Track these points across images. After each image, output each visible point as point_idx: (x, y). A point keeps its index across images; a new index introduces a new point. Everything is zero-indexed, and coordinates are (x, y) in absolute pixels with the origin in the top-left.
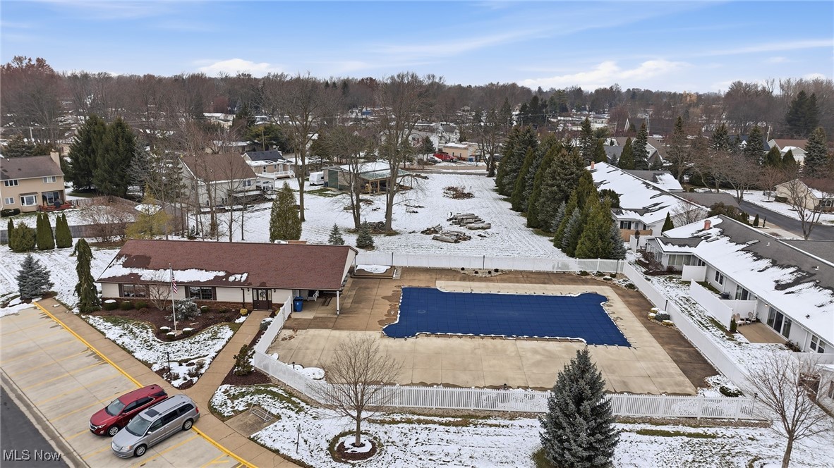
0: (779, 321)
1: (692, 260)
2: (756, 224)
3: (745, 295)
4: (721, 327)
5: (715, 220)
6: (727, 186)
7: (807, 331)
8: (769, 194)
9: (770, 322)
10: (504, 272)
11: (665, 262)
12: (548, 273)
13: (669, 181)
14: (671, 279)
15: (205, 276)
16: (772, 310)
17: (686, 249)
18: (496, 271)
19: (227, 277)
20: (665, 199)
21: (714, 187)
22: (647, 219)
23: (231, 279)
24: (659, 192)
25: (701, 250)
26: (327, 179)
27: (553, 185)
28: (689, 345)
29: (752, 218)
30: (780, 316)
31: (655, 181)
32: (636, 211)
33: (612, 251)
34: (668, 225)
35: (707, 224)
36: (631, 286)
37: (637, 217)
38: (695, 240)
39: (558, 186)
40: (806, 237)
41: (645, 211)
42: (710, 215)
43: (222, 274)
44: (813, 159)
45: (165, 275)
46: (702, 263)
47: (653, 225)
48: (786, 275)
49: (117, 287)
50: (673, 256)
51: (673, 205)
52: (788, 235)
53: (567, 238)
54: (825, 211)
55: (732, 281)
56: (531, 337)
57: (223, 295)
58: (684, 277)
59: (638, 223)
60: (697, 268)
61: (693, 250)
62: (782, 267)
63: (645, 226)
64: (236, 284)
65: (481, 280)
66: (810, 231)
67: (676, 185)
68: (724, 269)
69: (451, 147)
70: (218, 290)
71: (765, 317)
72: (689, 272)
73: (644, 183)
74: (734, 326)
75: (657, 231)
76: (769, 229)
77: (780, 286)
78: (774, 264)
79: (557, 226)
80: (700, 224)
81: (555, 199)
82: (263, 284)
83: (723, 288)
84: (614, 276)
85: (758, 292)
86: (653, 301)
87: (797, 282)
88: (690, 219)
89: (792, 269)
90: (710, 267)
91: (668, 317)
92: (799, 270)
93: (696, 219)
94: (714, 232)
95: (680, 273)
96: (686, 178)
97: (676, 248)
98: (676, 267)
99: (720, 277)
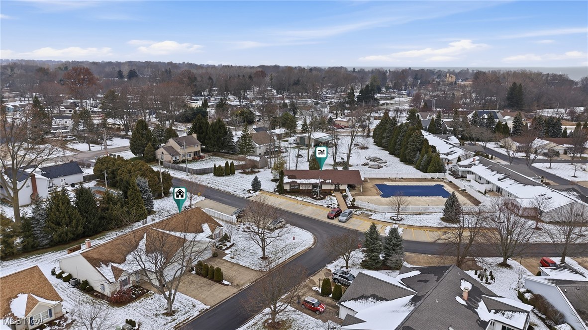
0: (499, 190)
1: (470, 172)
2: (492, 158)
3: (489, 183)
4: (482, 193)
5: (477, 158)
6: (478, 140)
7: (507, 191)
8: (497, 144)
9: (496, 191)
10: (405, 179)
11: (460, 174)
12: (420, 179)
13: (454, 140)
14: (463, 180)
15: (317, 181)
16: (497, 187)
17: (467, 169)
18: (402, 178)
19: (325, 181)
20: (455, 149)
21: (473, 141)
22: (450, 157)
23: (327, 182)
24: (452, 146)
25: (473, 169)
26: (299, 141)
27: (413, 145)
28: (473, 197)
29: (490, 156)
30: (499, 188)
31: (448, 139)
32: (444, 154)
33: (441, 170)
34: (459, 160)
35: (474, 159)
36: (451, 182)
37: (445, 157)
38: (470, 166)
39: (416, 145)
40: (511, 163)
41: (448, 154)
42: (475, 156)
43: (323, 180)
44: (516, 127)
45: (304, 181)
46: (473, 173)
47: (453, 160)
48: (501, 176)
49: (289, 185)
50: (463, 172)
51: (460, 152)
52: (504, 163)
53: (422, 166)
54: (520, 152)
55: (484, 179)
56: (426, 196)
57: (324, 187)
58: (467, 179)
59: (446, 159)
60: (471, 175)
61: (470, 169)
62: (500, 174)
63: (449, 160)
64: (328, 183)
65: (398, 181)
66: (512, 161)
67: (457, 141)
68: (481, 175)
69: (339, 121)
70: (323, 186)
71: (495, 190)
72: (469, 177)
73: (445, 141)
74: (485, 192)
75: (454, 162)
76: (497, 160)
77: (499, 180)
78: (498, 173)
79: (417, 161)
80: (472, 159)
81: (414, 150)
82: (338, 183)
83: (481, 182)
84: (444, 179)
85: (492, 182)
86: (459, 186)
87: (505, 178)
88: (467, 157)
89: (503, 174)
90: (476, 175)
91: (465, 190)
92: (505, 174)
93: (470, 157)
94: (477, 162)
95: (466, 177)
96: (460, 136)
97: (464, 169)
98: (464, 175)
99: (480, 178)
